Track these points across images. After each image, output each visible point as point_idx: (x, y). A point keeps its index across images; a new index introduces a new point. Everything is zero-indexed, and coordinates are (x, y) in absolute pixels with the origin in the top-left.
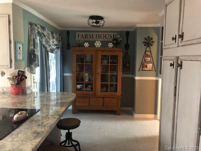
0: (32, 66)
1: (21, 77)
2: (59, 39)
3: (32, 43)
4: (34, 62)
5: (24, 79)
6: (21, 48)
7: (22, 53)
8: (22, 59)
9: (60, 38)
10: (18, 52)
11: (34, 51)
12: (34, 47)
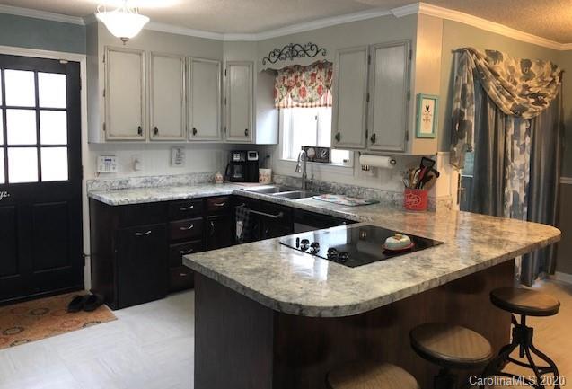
0: (455, 149)
1: (426, 173)
2: (551, 76)
3: (459, 94)
4: (460, 141)
5: (432, 177)
6: (431, 109)
7: (432, 121)
8: (431, 132)
9: (555, 74)
10: (423, 117)
11: (462, 114)
12: (464, 105)
